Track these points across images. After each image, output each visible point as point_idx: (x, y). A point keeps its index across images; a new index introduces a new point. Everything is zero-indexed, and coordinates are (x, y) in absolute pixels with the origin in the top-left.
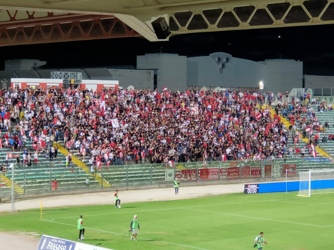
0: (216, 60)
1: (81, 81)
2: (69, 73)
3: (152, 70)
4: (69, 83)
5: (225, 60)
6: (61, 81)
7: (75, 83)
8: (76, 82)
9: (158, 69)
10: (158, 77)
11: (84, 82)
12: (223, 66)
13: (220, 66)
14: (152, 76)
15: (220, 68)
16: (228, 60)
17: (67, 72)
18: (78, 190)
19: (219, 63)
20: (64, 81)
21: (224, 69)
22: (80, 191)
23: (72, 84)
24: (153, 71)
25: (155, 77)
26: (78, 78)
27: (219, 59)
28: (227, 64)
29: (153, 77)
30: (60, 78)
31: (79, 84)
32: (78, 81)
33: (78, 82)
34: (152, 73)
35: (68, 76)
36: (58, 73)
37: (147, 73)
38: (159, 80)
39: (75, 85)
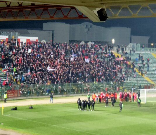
0: (85, 26)
2: (12, 33)
3: (51, 31)
4: (11, 38)
5: (89, 26)
6: (7, 37)
7: (15, 38)
10: (54, 35)
11: (19, 37)
12: (89, 29)
13: (87, 29)
15: (87, 31)
16: (91, 26)
17: (10, 32)
20: (8, 37)
21: (89, 32)
23: (13, 39)
25: (53, 35)
26: (16, 35)
27: (87, 26)
29: (52, 35)
30: (7, 35)
31: (17, 39)
35: (11, 34)
36: (6, 32)
37: (48, 33)
38: (55, 36)
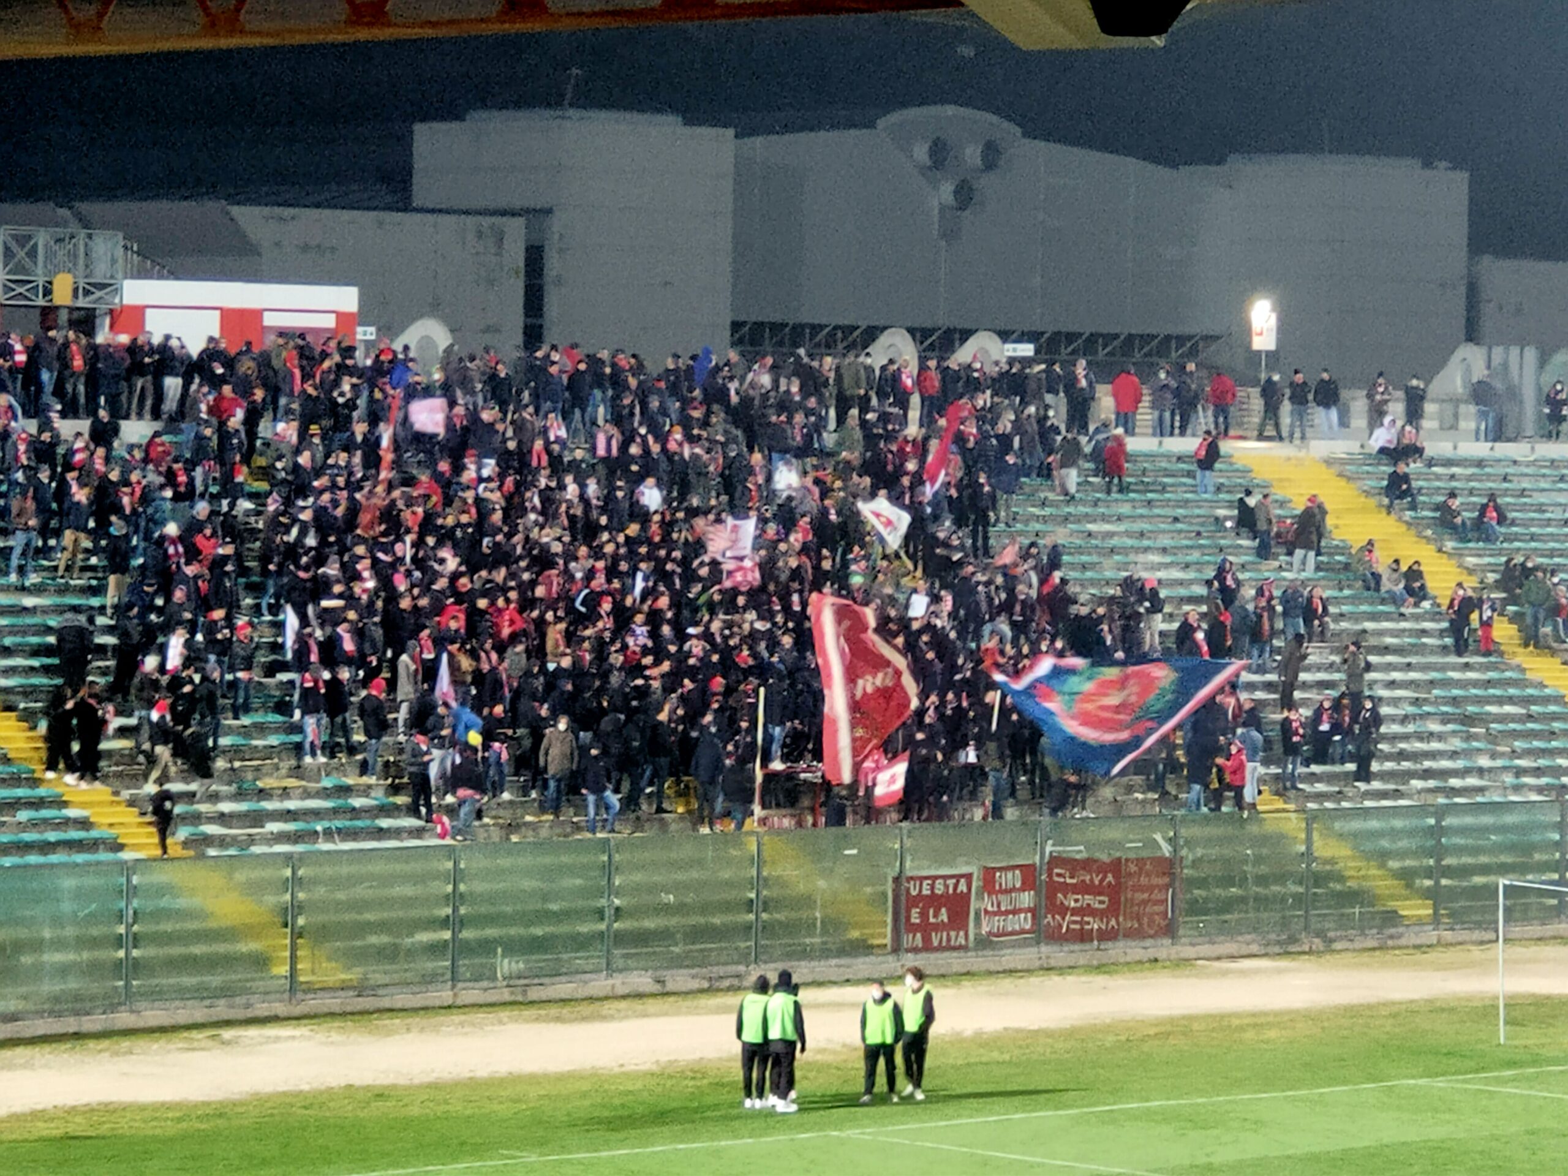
0: (921, 152)
1: (118, 291)
2: (42, 238)
3: (513, 214)
4: (41, 302)
5: (972, 154)
7: (82, 302)
8: (87, 293)
9: (549, 211)
10: (553, 265)
12: (965, 195)
13: (946, 191)
14: (515, 254)
15: (943, 208)
16: (992, 154)
17: (24, 230)
18: (142, 1005)
19: (939, 175)
20: (6, 288)
21: (967, 215)
22: (153, 1016)
23: (57, 308)
24: (520, 221)
25: (535, 259)
27: (940, 153)
28: (987, 184)
29: (521, 264)
31: (103, 307)
32: (102, 286)
33: (98, 294)
34: (516, 232)
35: (32, 254)
37: (480, 235)
38: (559, 281)
39: (76, 315)
